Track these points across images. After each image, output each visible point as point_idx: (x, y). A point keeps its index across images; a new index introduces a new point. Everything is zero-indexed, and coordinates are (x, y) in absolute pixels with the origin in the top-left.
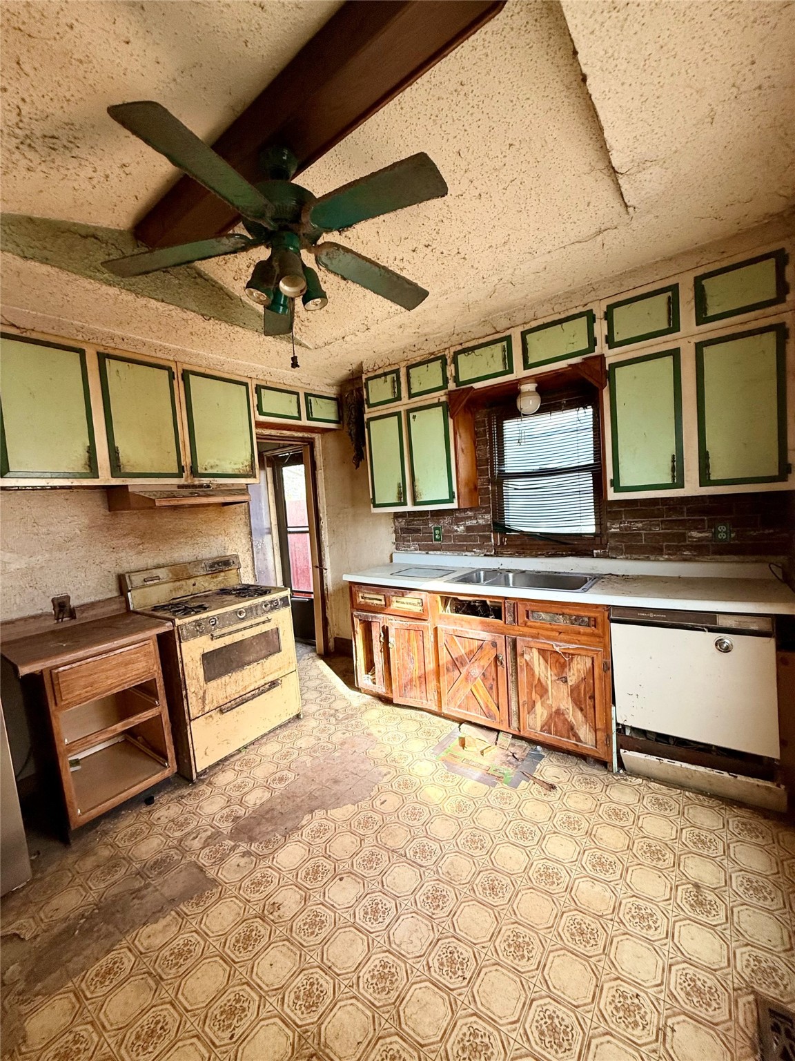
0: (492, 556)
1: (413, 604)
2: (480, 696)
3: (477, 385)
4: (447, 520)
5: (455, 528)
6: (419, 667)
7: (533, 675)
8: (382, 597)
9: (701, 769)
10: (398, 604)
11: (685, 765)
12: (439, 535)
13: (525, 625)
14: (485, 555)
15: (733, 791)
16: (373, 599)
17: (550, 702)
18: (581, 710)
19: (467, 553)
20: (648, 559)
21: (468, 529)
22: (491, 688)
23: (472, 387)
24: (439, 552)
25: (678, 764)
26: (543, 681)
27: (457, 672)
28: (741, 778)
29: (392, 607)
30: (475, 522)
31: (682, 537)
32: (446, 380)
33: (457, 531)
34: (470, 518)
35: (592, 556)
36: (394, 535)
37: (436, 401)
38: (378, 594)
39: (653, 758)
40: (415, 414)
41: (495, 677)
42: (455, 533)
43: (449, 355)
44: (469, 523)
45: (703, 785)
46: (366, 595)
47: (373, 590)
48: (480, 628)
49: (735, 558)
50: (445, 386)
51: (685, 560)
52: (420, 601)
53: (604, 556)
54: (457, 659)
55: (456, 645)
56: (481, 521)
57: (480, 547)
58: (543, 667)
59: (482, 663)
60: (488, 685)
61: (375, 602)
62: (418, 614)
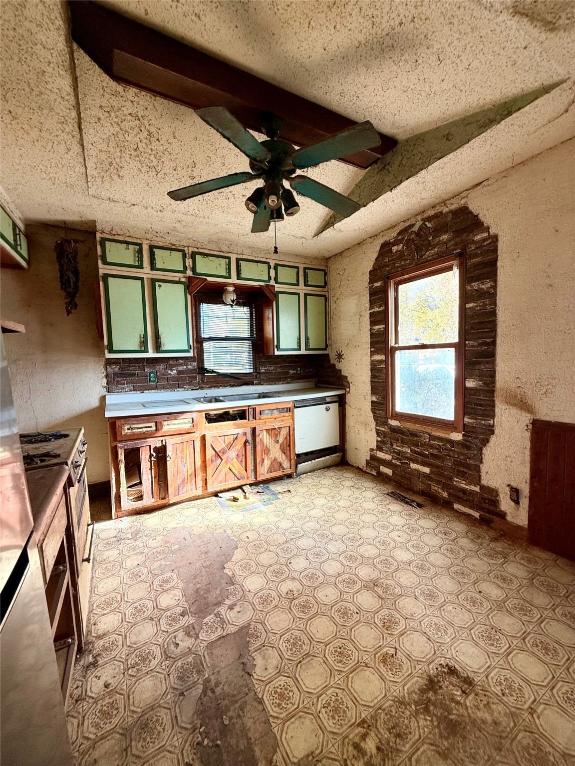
0: (197, 389)
1: (185, 423)
2: (236, 469)
3: (209, 279)
4: (162, 366)
5: (169, 372)
6: (190, 468)
7: (264, 445)
8: (153, 424)
9: (322, 458)
10: (168, 426)
11: (318, 460)
12: (154, 377)
13: (260, 419)
14: (192, 390)
15: (329, 463)
16: (142, 428)
17: (271, 456)
18: (285, 453)
19: (178, 389)
20: (275, 384)
21: (179, 372)
22: (242, 461)
23: (206, 279)
24: (153, 391)
25: (316, 460)
26: (268, 446)
27: (219, 461)
28: (332, 456)
29: (163, 430)
30: (185, 367)
31: (288, 373)
32: (185, 268)
33: (170, 374)
34: (181, 365)
35: (253, 384)
36: (105, 380)
37: (177, 279)
38: (149, 422)
39: (309, 462)
40: (160, 284)
41: (244, 454)
42: (169, 376)
43: (189, 251)
44: (180, 368)
45: (321, 465)
46: (132, 426)
47: (143, 420)
48: (233, 427)
49: (302, 381)
50: (184, 271)
51: (288, 383)
52: (191, 420)
53: (259, 384)
54: (220, 452)
55: (220, 442)
56: (189, 367)
57: (190, 384)
58: (268, 439)
59: (237, 448)
60: (240, 460)
61: (145, 430)
62: (188, 429)
